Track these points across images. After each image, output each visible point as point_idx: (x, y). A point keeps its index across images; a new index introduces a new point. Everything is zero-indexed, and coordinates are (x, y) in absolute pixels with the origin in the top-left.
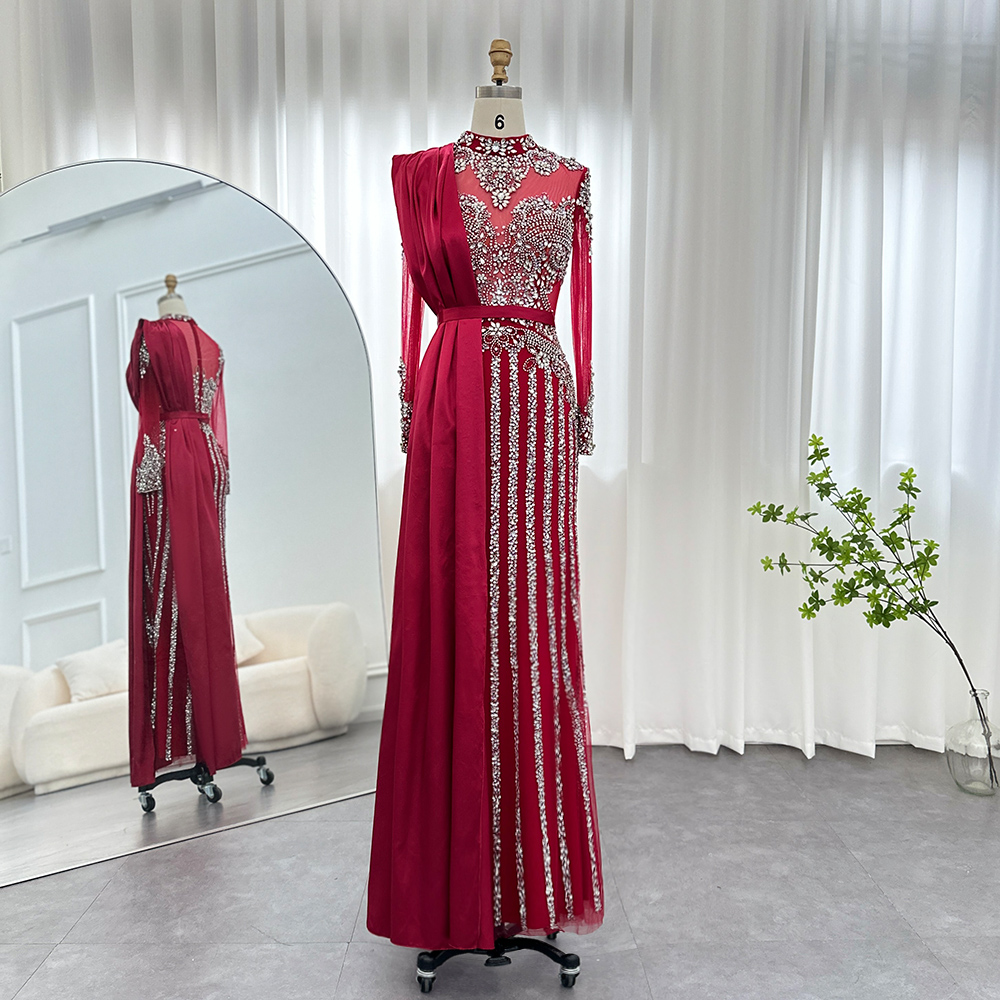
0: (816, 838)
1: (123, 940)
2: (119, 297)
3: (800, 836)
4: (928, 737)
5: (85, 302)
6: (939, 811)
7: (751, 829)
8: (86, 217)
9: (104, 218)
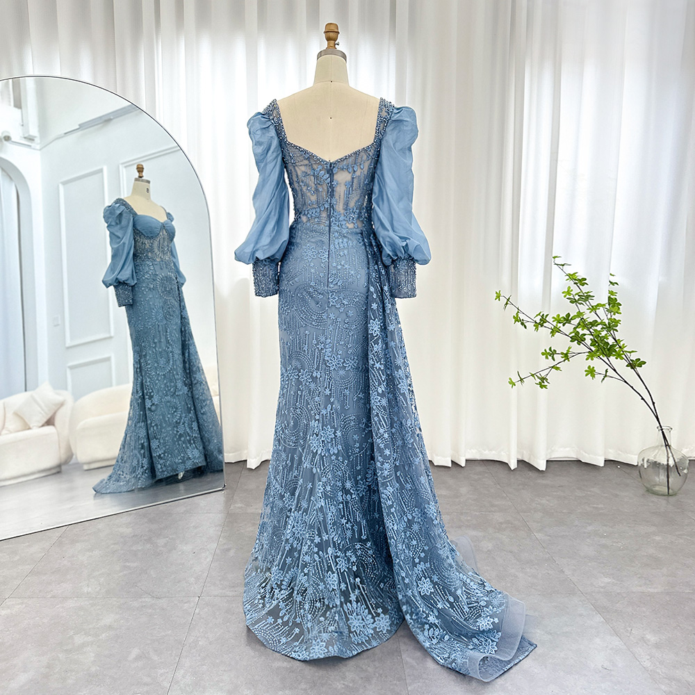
0: (512, 524)
1: (50, 596)
2: (121, 166)
3: (501, 523)
4: (591, 456)
5: (101, 171)
6: (602, 506)
7: (469, 518)
8: (101, 117)
9: (112, 117)
